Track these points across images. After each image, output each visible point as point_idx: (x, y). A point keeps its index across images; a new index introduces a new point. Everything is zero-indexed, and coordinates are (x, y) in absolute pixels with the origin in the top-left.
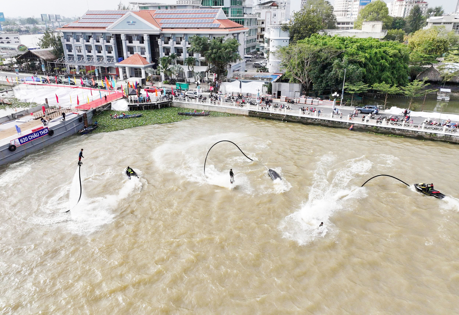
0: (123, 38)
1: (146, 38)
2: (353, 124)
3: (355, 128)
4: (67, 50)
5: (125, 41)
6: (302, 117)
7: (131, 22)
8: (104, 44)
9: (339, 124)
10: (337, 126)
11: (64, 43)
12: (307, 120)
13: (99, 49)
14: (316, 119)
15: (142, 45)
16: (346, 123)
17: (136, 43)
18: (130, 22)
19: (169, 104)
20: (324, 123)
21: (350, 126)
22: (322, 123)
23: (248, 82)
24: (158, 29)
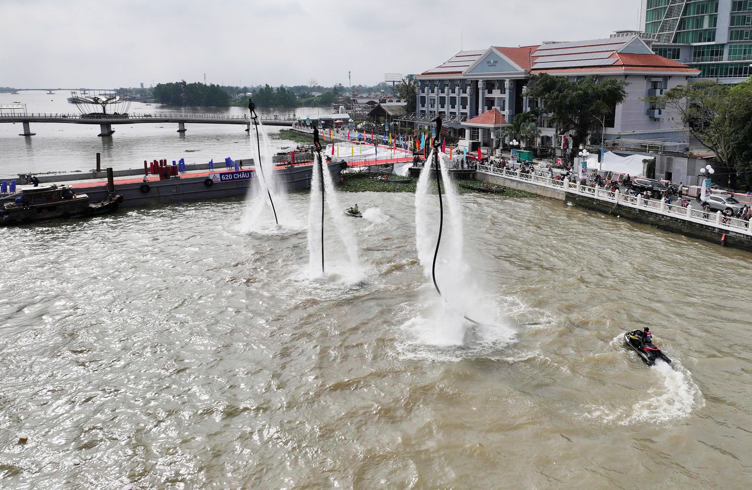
0: (480, 85)
1: (507, 84)
2: (727, 231)
3: (730, 241)
4: (420, 105)
5: (483, 90)
6: (640, 210)
7: (492, 61)
8: (459, 95)
9: (701, 231)
10: (697, 233)
11: (419, 95)
12: (648, 217)
13: (453, 101)
14: (663, 216)
15: (502, 96)
16: (715, 228)
17: (496, 94)
18: (490, 62)
19: (471, 175)
20: (675, 226)
21: (721, 236)
22: (672, 225)
23: (628, 155)
24: (523, 70)
